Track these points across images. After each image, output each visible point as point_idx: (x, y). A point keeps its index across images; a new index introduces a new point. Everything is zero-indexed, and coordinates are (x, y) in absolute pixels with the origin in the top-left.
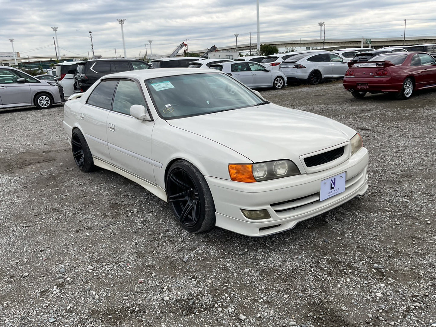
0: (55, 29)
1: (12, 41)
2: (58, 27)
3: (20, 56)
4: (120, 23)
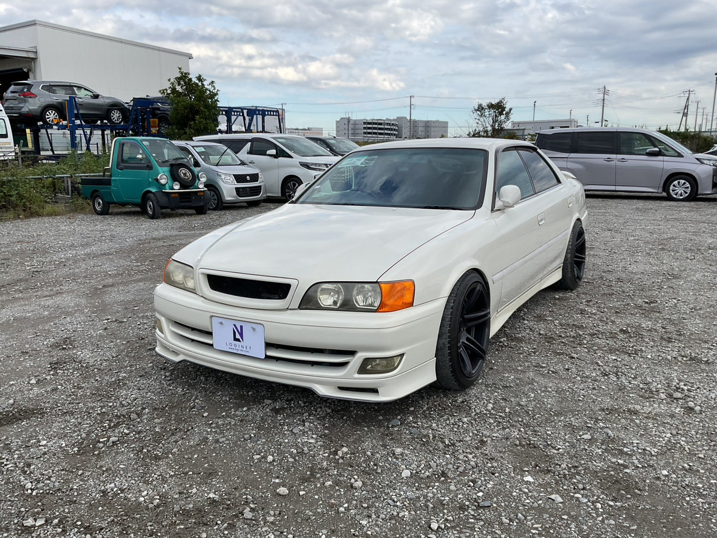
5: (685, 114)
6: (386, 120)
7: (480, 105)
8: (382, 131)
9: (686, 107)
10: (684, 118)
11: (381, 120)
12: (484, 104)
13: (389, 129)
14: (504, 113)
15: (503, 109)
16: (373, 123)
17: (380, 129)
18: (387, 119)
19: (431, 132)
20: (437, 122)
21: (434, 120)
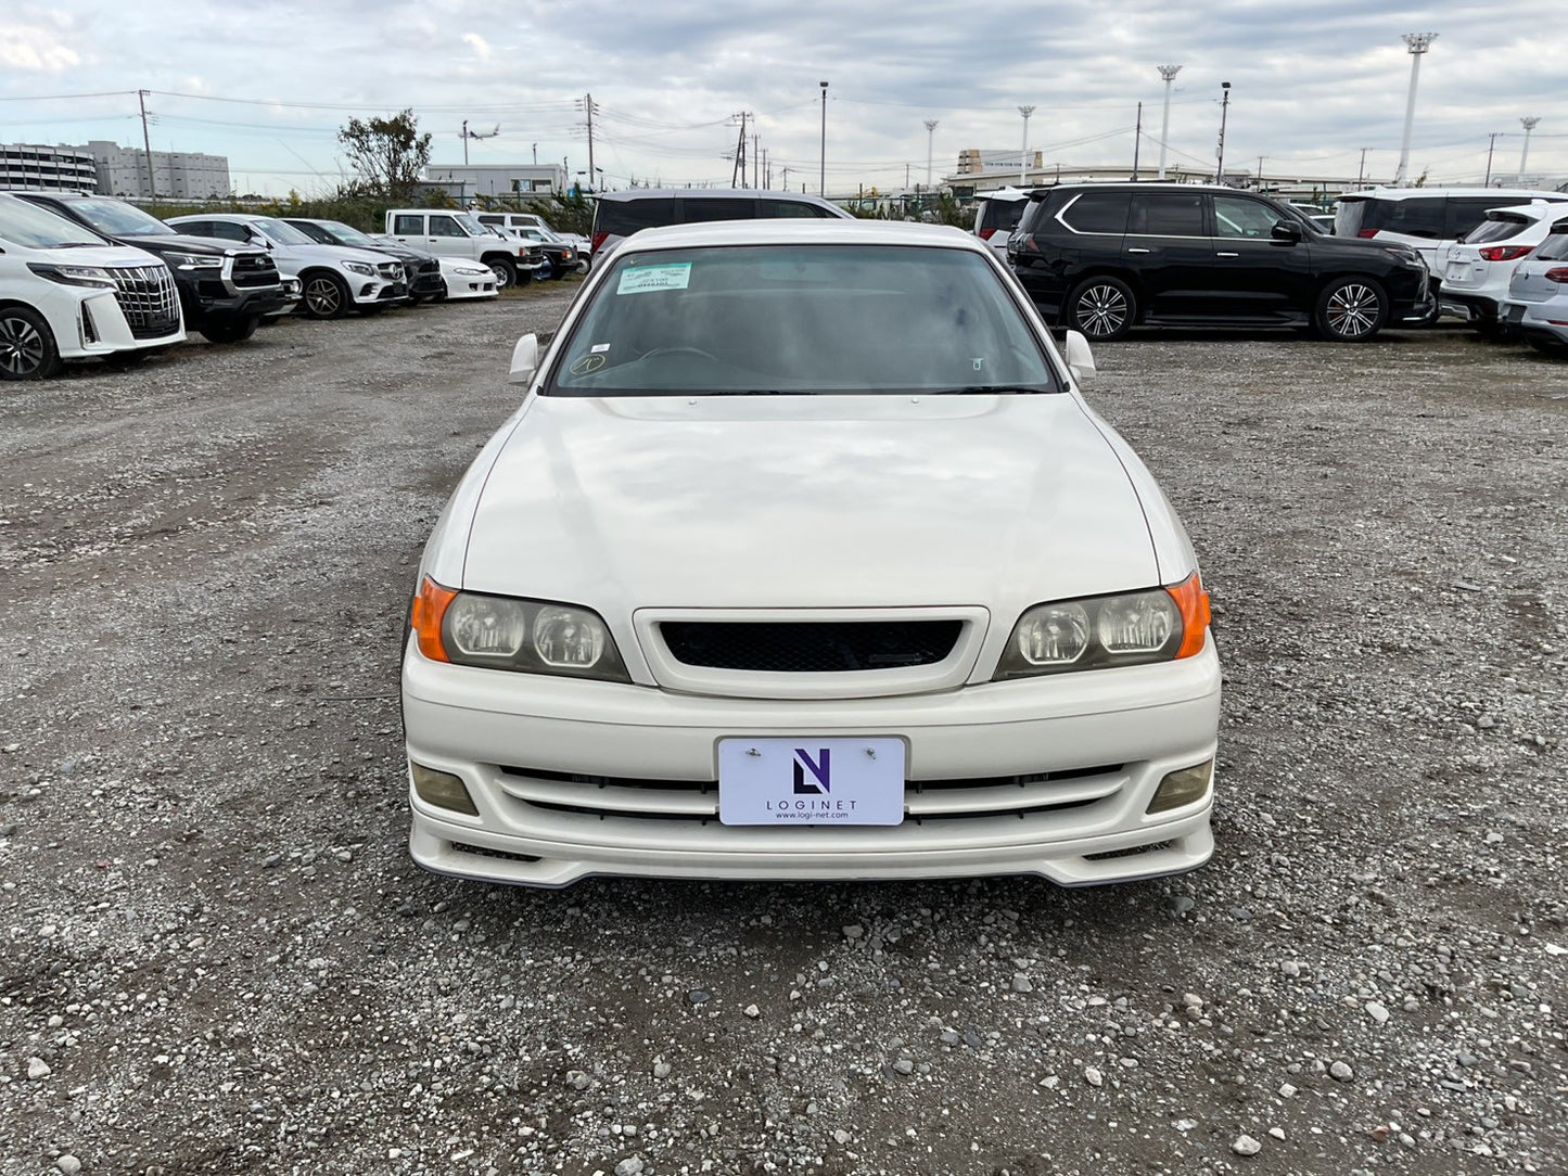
0: (1169, 75)
1: (1026, 112)
2: (1180, 67)
3: (1040, 167)
4: (1414, 49)
5: (741, 162)
6: (58, 148)
7: (355, 124)
8: (54, 177)
9: (742, 146)
10: (740, 169)
11: (44, 147)
12: (365, 123)
13: (73, 172)
14: (413, 143)
15: (410, 135)
16: (25, 154)
17: (45, 170)
18: (63, 147)
19: (186, 181)
20: (197, 157)
21: (191, 153)
